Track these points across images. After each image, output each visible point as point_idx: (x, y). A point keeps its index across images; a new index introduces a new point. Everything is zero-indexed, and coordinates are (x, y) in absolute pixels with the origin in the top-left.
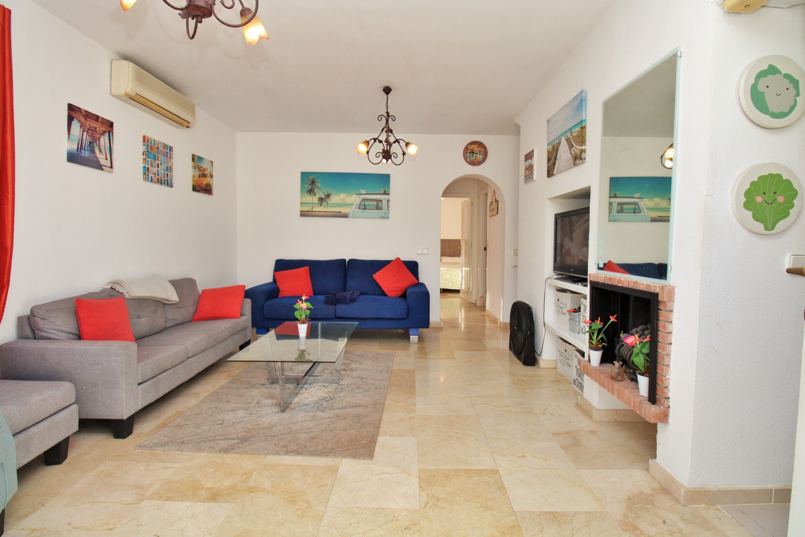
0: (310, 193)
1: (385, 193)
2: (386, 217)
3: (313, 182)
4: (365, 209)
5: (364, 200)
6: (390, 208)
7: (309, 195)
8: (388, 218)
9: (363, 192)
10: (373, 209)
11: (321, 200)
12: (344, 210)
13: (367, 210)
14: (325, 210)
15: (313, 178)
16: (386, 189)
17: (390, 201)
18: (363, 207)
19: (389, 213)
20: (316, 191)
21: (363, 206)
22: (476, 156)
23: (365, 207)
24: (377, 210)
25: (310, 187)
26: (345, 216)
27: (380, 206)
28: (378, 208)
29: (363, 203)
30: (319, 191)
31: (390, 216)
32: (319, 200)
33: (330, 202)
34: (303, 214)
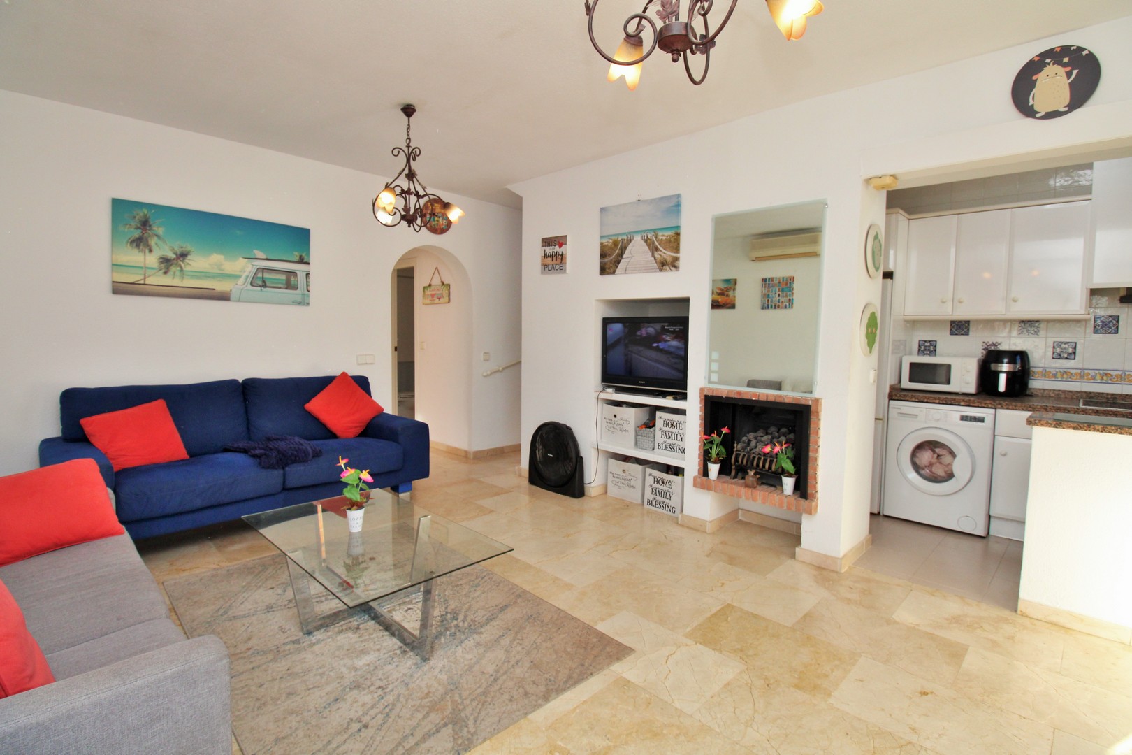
0: (138, 246)
1: (302, 261)
2: (304, 302)
3: (145, 224)
4: (264, 285)
5: (263, 270)
6: (311, 288)
7: (136, 251)
8: (308, 304)
9: (260, 254)
10: (280, 288)
11: (166, 263)
12: (220, 286)
13: (267, 289)
14: (177, 282)
15: (145, 216)
16: (304, 255)
17: (311, 276)
18: (260, 283)
19: (308, 296)
20: (153, 242)
21: (260, 281)
22: (438, 221)
23: (264, 282)
24: (286, 288)
25: (137, 233)
26: (224, 297)
27: (292, 283)
28: (289, 286)
29: (260, 275)
30: (160, 243)
31: (312, 300)
32: (162, 262)
33: (187, 268)
34: (119, 289)
